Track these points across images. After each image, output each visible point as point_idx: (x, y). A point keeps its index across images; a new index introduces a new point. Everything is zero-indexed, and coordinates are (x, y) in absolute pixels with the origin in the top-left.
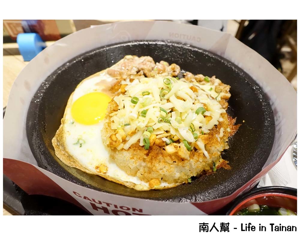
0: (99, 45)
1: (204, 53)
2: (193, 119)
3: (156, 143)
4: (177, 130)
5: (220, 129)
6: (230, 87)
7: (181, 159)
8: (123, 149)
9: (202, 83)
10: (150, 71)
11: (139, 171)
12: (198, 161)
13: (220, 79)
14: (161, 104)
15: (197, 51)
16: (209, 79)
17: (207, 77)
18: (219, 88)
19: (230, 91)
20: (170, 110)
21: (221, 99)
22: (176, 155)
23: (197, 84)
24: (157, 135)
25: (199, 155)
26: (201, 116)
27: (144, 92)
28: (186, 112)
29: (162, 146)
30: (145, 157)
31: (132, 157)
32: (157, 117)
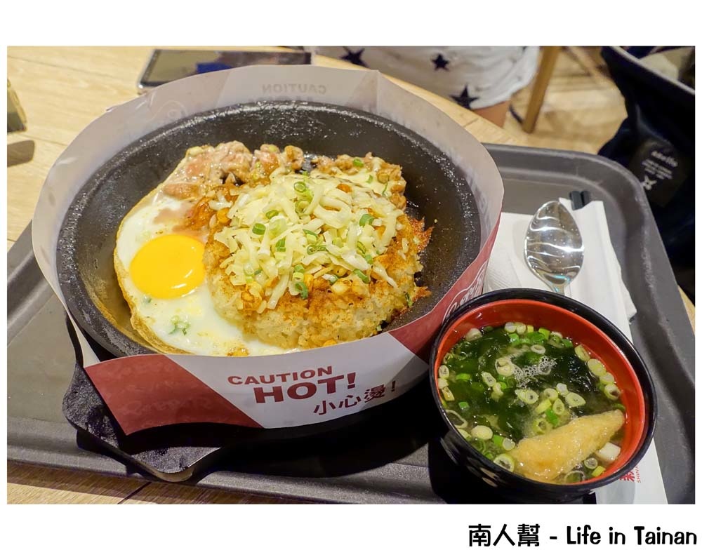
0: (128, 142)
1: (339, 112)
2: (358, 234)
3: (315, 286)
4: (340, 259)
5: (401, 241)
6: (402, 168)
7: (359, 298)
8: (267, 310)
9: (351, 171)
10: (247, 170)
11: (300, 337)
12: (383, 294)
13: (381, 157)
14: (302, 224)
15: (326, 112)
16: (362, 160)
17: (357, 158)
18: (383, 173)
19: (402, 175)
20: (320, 230)
21: (393, 193)
22: (350, 295)
23: (344, 176)
24: (313, 274)
25: (382, 286)
26: (369, 228)
27: (270, 213)
28: (345, 227)
29: (325, 289)
30: (306, 310)
31: (285, 317)
32: (304, 246)
